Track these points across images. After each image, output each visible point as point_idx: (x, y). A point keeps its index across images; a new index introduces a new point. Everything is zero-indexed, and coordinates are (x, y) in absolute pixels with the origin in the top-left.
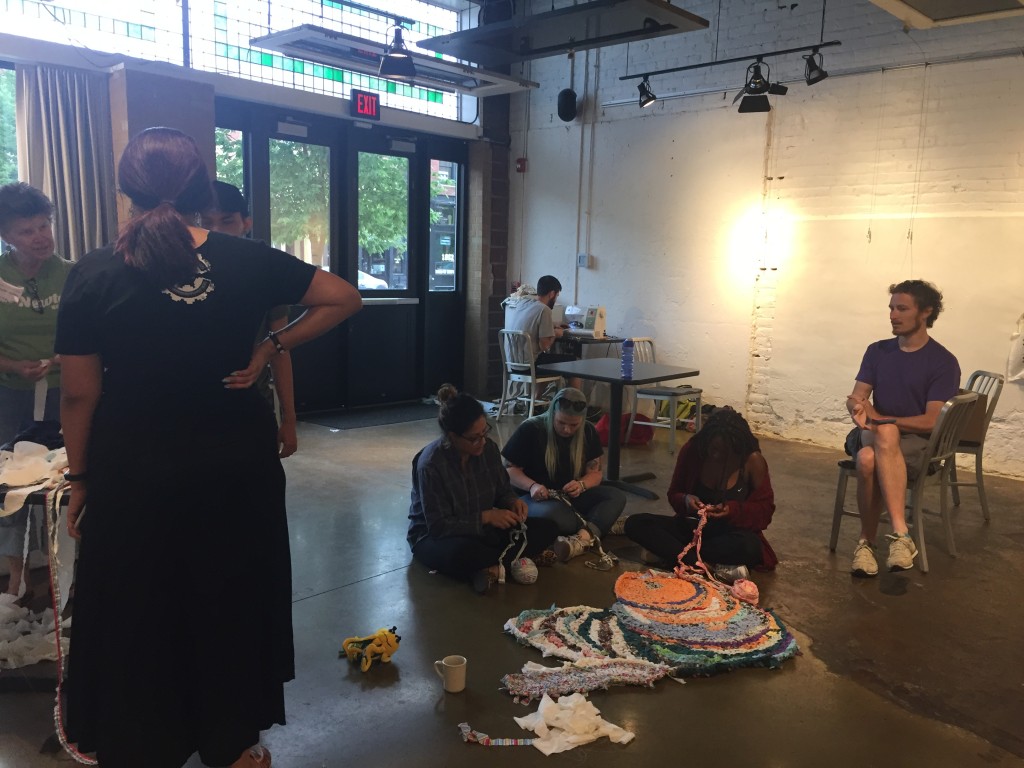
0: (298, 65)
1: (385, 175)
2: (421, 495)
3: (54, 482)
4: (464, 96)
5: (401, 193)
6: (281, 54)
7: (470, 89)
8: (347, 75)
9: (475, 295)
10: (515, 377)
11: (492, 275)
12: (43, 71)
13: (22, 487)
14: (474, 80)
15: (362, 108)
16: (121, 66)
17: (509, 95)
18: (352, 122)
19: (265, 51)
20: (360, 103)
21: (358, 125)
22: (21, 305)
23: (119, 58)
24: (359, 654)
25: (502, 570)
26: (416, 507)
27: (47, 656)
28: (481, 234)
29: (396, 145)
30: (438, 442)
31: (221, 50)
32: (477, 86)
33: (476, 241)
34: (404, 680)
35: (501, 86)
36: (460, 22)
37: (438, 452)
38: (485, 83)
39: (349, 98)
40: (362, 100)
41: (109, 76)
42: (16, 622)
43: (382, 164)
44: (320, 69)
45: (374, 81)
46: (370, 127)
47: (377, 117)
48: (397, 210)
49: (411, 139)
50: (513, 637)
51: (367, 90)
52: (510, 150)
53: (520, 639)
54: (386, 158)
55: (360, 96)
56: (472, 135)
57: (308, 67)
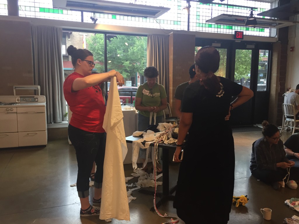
0: (219, 26)
1: (243, 56)
2: (255, 155)
3: (156, 141)
4: (272, 29)
5: (248, 61)
6: (214, 24)
7: (274, 26)
8: (233, 27)
9: (273, 92)
10: (288, 119)
11: (280, 86)
12: (154, 36)
13: (149, 141)
14: (276, 23)
15: (238, 36)
16: (172, 33)
17: (288, 27)
18: (234, 41)
19: (210, 23)
20: (237, 35)
21: (236, 41)
22: (148, 95)
23: (172, 30)
24: (235, 201)
25: (284, 183)
26: (253, 159)
27: (151, 186)
28: (276, 72)
29: (248, 46)
30: (262, 139)
31: (198, 25)
32: (277, 25)
33: (274, 74)
34: (250, 212)
35: (286, 24)
36: (271, 6)
37: (261, 142)
38: (280, 24)
39: (234, 34)
40: (238, 34)
41: (169, 35)
42: (144, 176)
43: (243, 52)
44: (225, 27)
45: (242, 28)
46: (240, 41)
47: (243, 38)
48: (247, 66)
49: (253, 44)
50: (288, 206)
51: (240, 31)
52: (288, 44)
53: (291, 207)
54: (244, 51)
55: (237, 33)
56: (274, 41)
57: (222, 26)
